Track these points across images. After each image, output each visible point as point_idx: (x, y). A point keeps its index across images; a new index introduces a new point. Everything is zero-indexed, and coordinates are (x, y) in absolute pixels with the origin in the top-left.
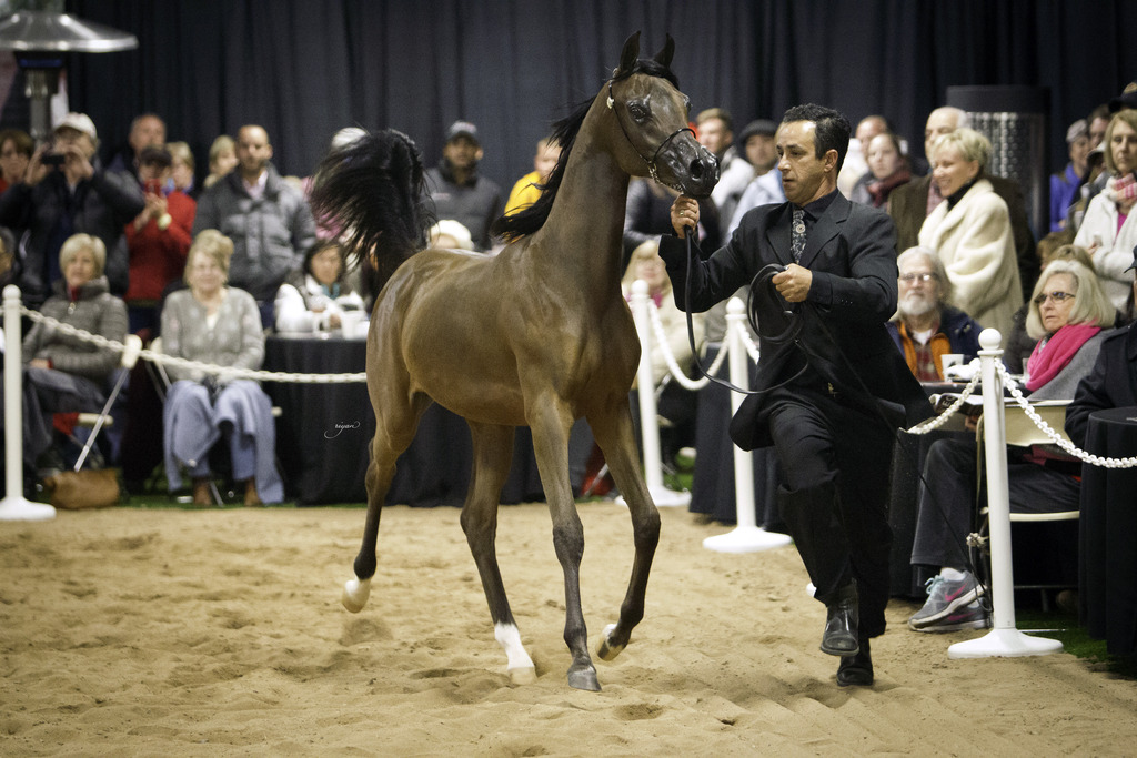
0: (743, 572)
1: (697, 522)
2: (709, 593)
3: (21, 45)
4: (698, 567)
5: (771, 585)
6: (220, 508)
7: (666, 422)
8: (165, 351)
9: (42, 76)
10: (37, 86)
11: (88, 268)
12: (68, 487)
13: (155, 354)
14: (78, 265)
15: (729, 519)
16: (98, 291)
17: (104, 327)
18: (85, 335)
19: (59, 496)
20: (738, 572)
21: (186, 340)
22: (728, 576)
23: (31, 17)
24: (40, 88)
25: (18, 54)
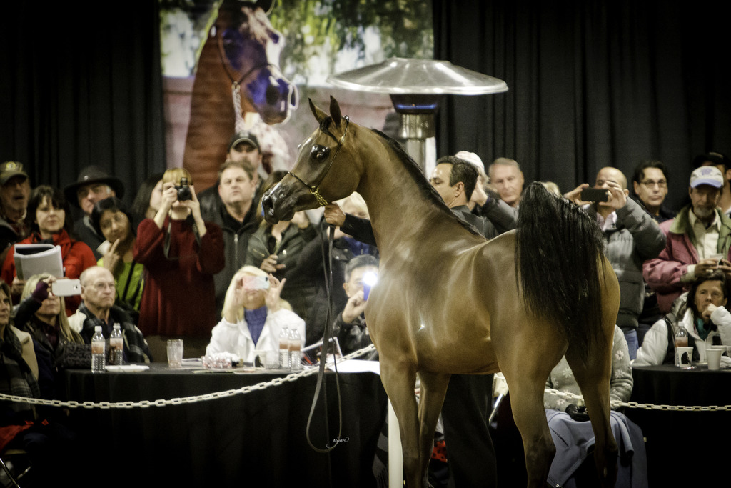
9: (417, 119)
10: (413, 128)
23: (408, 64)
24: (416, 132)
25: (396, 98)
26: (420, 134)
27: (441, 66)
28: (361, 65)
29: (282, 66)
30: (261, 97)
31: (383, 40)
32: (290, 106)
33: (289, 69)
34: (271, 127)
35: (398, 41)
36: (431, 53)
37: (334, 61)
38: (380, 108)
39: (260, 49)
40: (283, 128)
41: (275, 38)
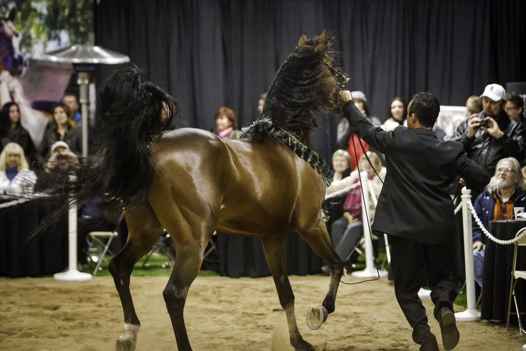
3: (76, 60)
7: (376, 237)
9: (86, 75)
10: (83, 79)
23: (81, 48)
25: (75, 65)
26: (87, 82)
27: (97, 49)
28: (58, 48)
29: (20, 48)
30: (10, 63)
31: (70, 36)
32: (24, 68)
33: (24, 50)
35: (77, 36)
36: (93, 42)
37: (45, 46)
38: (68, 70)
39: (9, 40)
40: (21, 79)
41: (17, 35)
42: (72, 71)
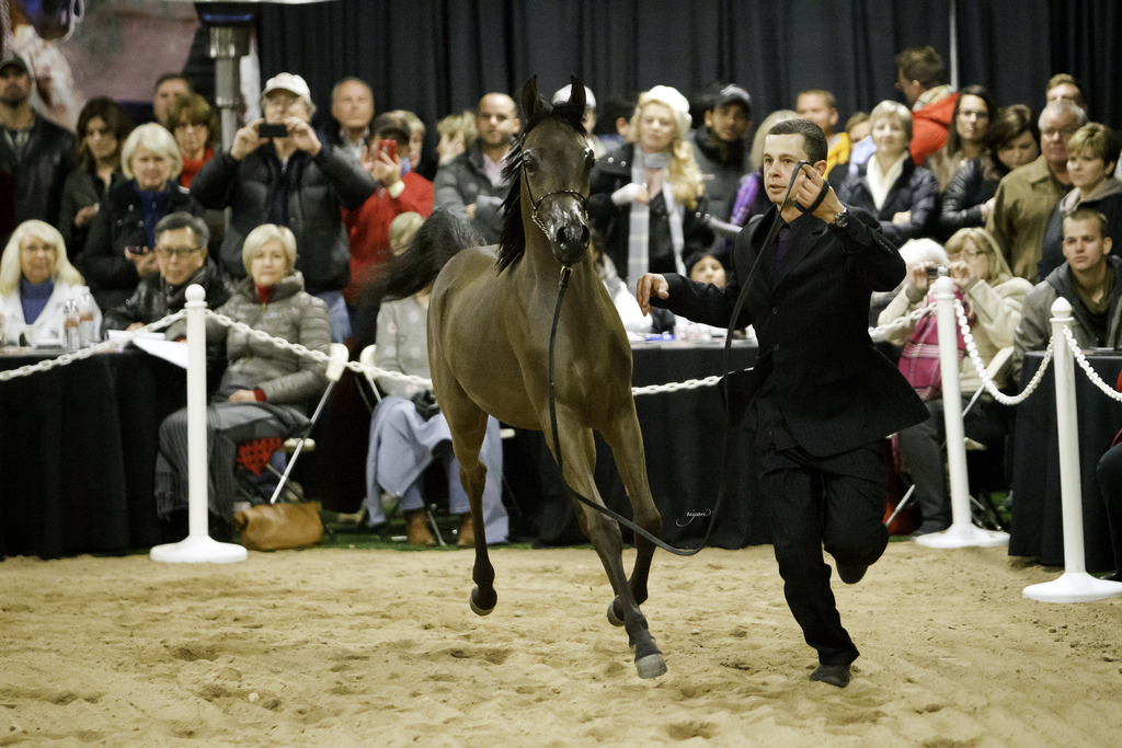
0: (1071, 627)
1: (1014, 565)
2: (1029, 650)
4: (1015, 620)
5: (1106, 642)
6: (443, 550)
7: (978, 445)
8: (379, 361)
9: (229, 33)
10: (223, 45)
11: (279, 263)
12: (262, 524)
13: (367, 365)
14: (267, 261)
15: (1056, 563)
16: (292, 290)
17: (304, 335)
18: (282, 343)
19: (250, 534)
20: (1065, 627)
21: (403, 349)
22: (1054, 631)
24: (227, 48)
26: (232, 51)
30: (37, 4)
32: (74, 18)
34: (49, 45)
38: (187, 21)
40: (65, 45)
42: (197, 25)
